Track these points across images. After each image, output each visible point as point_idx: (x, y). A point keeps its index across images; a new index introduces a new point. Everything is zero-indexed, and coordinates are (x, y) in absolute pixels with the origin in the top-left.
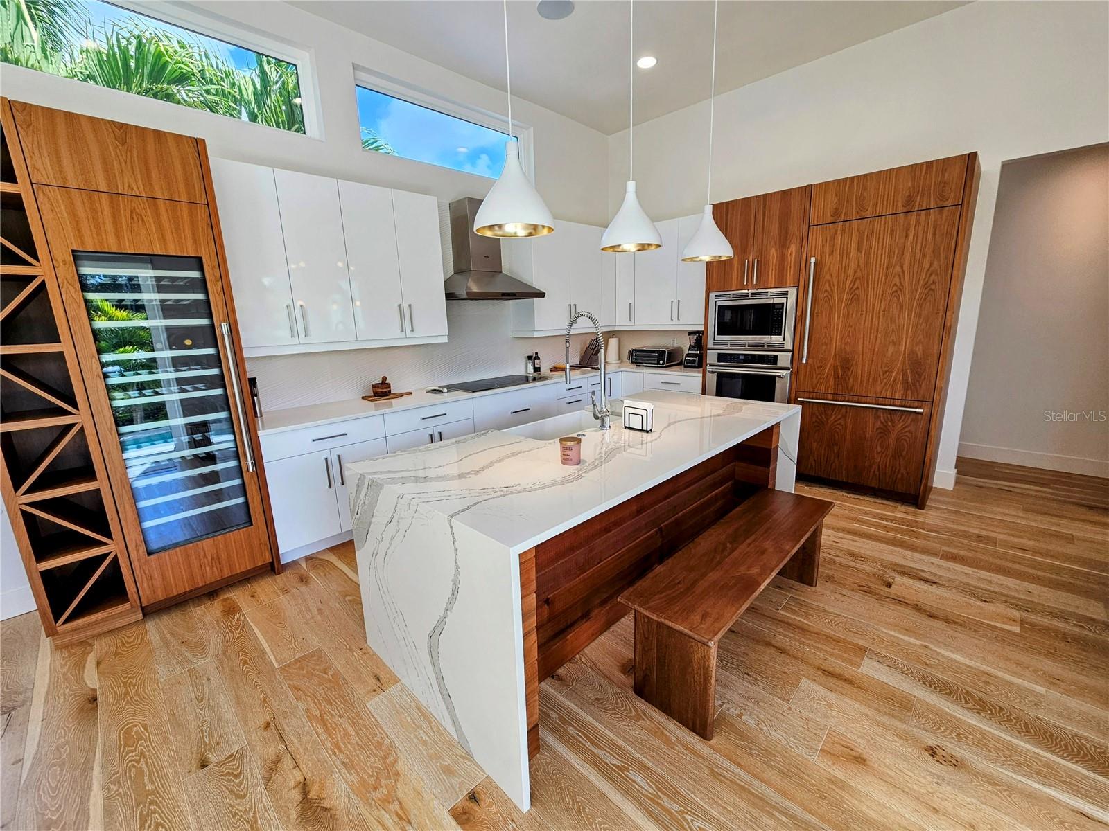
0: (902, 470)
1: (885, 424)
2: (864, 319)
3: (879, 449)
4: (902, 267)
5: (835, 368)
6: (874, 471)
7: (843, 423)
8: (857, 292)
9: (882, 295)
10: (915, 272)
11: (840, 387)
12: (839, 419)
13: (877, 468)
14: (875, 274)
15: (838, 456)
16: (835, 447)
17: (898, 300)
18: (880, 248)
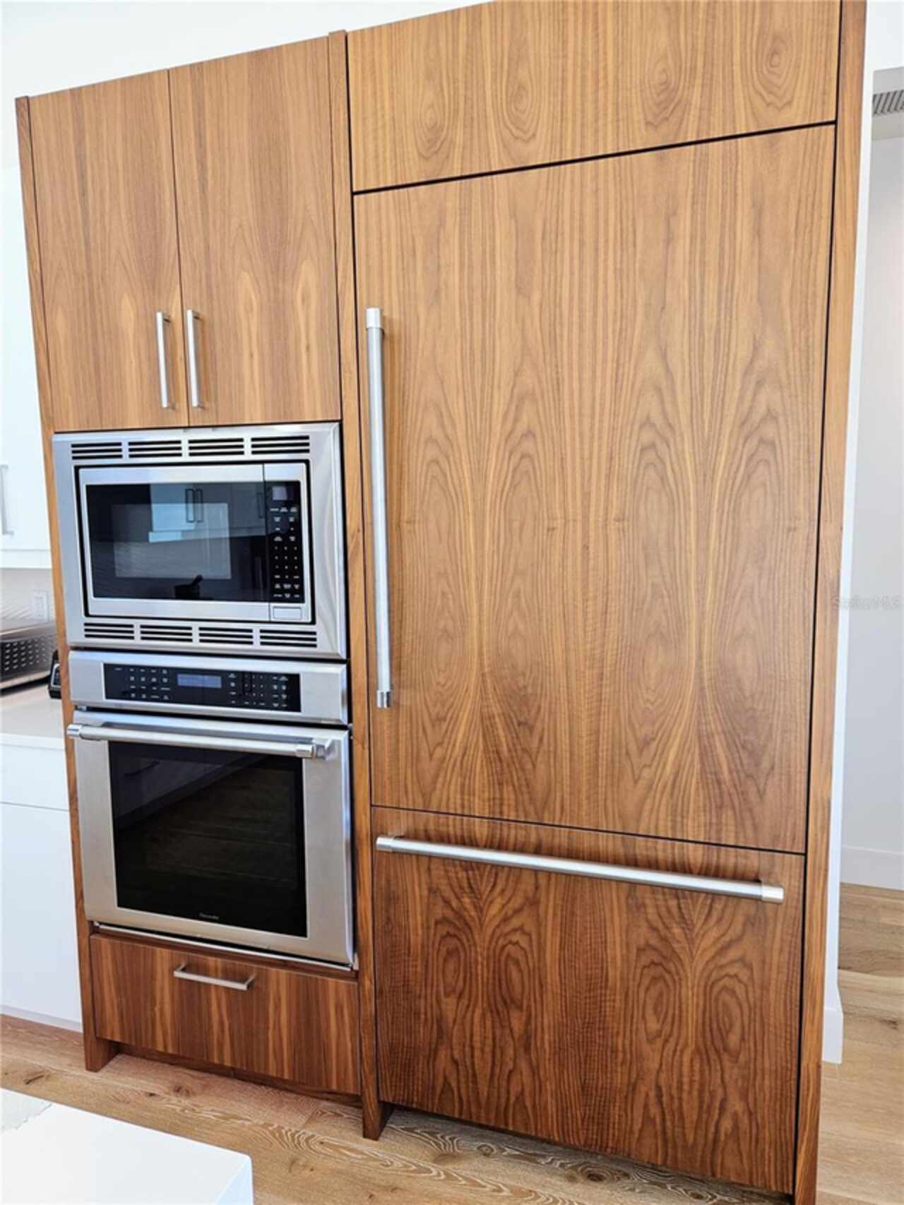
0: (736, 1105)
1: (663, 932)
2: (559, 545)
3: (653, 1025)
4: (664, 356)
5: (487, 724)
6: (646, 1106)
7: (529, 927)
8: (528, 446)
9: (611, 458)
10: (708, 374)
11: (508, 793)
12: (517, 911)
13: (652, 1094)
14: (580, 379)
15: (527, 1049)
16: (515, 1015)
17: (663, 479)
18: (588, 281)
